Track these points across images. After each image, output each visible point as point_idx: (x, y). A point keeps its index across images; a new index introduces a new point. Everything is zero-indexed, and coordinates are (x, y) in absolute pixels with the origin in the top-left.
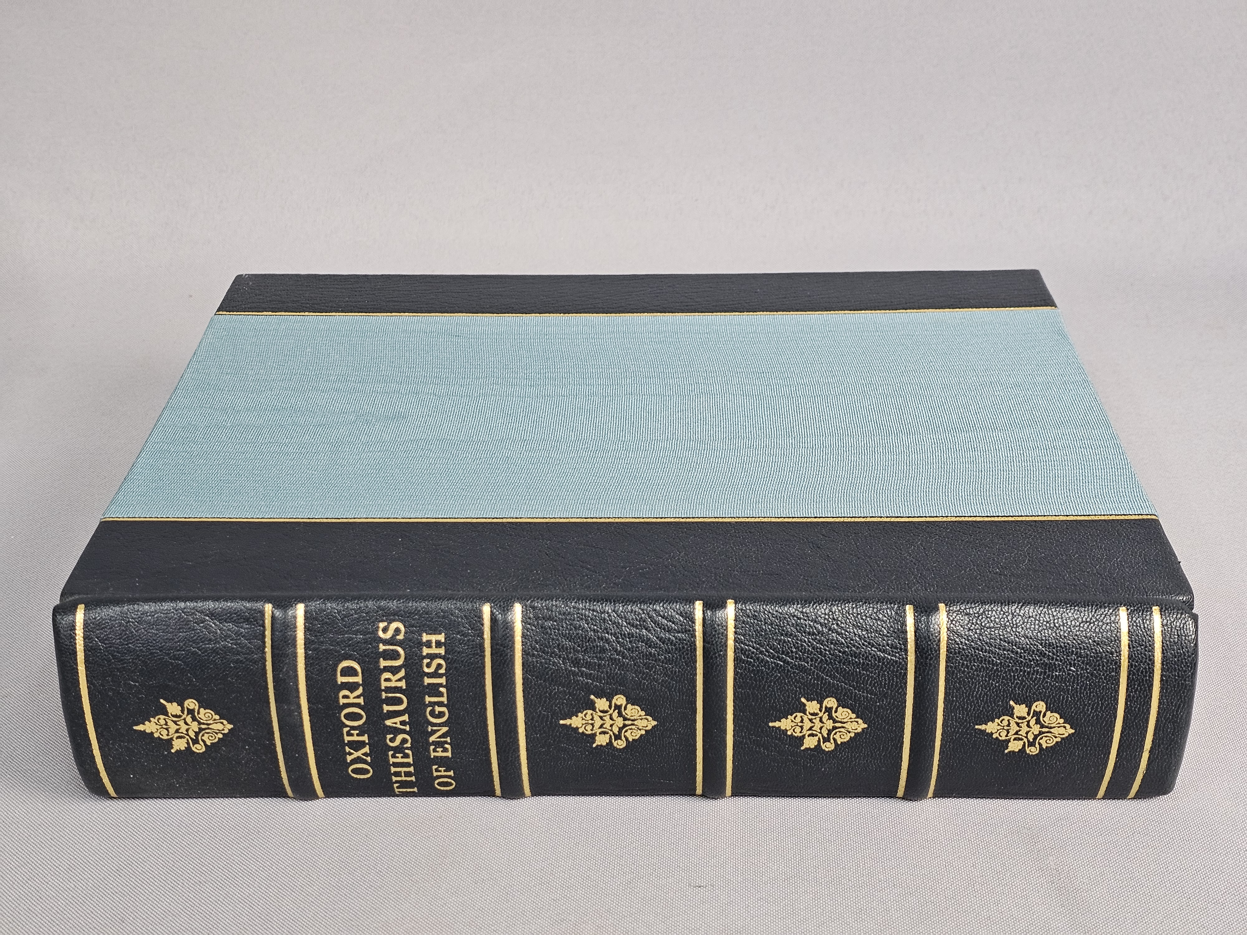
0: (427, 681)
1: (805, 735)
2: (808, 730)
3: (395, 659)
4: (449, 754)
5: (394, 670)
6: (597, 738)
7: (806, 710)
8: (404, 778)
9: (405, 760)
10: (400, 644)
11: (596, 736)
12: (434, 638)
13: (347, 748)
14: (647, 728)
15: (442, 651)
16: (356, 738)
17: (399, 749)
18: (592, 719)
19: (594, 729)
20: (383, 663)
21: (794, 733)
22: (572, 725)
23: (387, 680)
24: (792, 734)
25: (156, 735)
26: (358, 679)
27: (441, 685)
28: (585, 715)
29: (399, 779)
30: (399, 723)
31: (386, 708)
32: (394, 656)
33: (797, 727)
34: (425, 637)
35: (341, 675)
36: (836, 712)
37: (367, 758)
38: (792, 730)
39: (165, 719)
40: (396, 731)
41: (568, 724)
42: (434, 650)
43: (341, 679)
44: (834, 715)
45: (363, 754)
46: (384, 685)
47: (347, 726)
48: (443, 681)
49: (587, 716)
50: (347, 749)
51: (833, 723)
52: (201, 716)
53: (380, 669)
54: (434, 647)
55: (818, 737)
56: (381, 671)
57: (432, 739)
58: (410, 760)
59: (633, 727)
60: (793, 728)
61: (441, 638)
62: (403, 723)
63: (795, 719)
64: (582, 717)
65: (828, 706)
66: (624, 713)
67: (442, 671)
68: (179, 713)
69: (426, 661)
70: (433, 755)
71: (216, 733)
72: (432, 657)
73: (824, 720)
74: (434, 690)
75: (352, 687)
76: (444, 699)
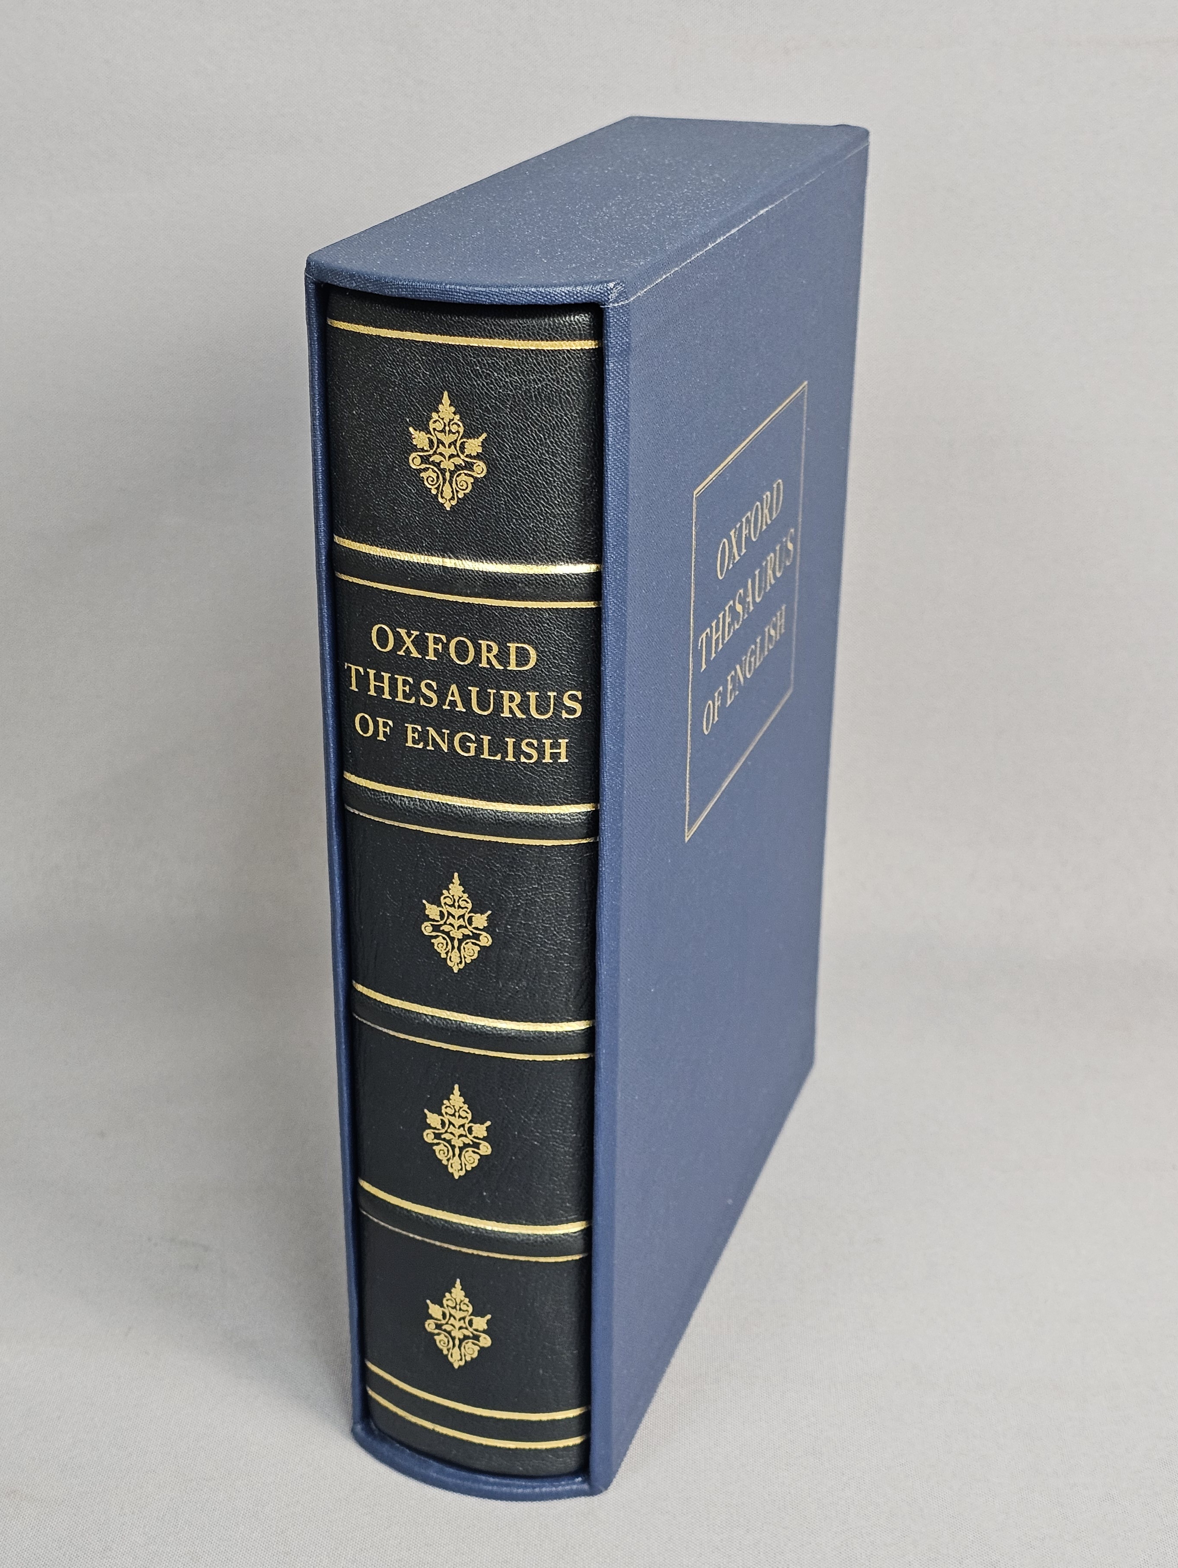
0: (510, 741)
1: (443, 1116)
2: (449, 1121)
3: (537, 710)
4: (410, 744)
5: (524, 706)
6: (434, 906)
7: (475, 1123)
8: (372, 683)
9: (400, 694)
10: (557, 715)
11: (438, 906)
12: (563, 751)
13: (418, 633)
14: (448, 960)
15: (547, 760)
16: (431, 646)
17: (415, 690)
18: (459, 907)
19: (447, 906)
20: (533, 695)
21: (445, 1106)
22: (451, 884)
23: (512, 699)
24: (444, 1104)
25: (435, 416)
26: (512, 667)
27: (505, 754)
28: (465, 900)
29: (372, 677)
30: (452, 699)
31: (474, 690)
32: (542, 708)
33: (453, 1111)
34: (563, 742)
35: (517, 648)
36: (474, 1152)
37: (402, 651)
38: (449, 1105)
39: (458, 432)
40: (442, 695)
41: (453, 881)
42: (548, 751)
43: (513, 646)
44: (470, 1149)
45: (408, 648)
46: (506, 694)
47: (449, 641)
48: (510, 758)
49: (465, 902)
50: (415, 633)
51: (459, 1147)
52: (463, 477)
53: (525, 691)
54: (552, 751)
55: (441, 1128)
56: (522, 692)
57: (432, 731)
58: (400, 698)
59: (450, 946)
60: (452, 1107)
61: (563, 759)
62: (453, 704)
63: (464, 1110)
64: (462, 897)
65: (481, 1146)
66: (468, 941)
67: (523, 759)
68: (467, 452)
69: (535, 742)
70: (410, 727)
71: (437, 488)
72: (541, 750)
73: (463, 1139)
74: (498, 747)
75: (503, 657)
76: (486, 756)
